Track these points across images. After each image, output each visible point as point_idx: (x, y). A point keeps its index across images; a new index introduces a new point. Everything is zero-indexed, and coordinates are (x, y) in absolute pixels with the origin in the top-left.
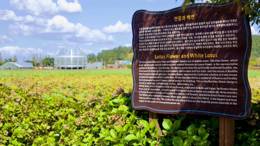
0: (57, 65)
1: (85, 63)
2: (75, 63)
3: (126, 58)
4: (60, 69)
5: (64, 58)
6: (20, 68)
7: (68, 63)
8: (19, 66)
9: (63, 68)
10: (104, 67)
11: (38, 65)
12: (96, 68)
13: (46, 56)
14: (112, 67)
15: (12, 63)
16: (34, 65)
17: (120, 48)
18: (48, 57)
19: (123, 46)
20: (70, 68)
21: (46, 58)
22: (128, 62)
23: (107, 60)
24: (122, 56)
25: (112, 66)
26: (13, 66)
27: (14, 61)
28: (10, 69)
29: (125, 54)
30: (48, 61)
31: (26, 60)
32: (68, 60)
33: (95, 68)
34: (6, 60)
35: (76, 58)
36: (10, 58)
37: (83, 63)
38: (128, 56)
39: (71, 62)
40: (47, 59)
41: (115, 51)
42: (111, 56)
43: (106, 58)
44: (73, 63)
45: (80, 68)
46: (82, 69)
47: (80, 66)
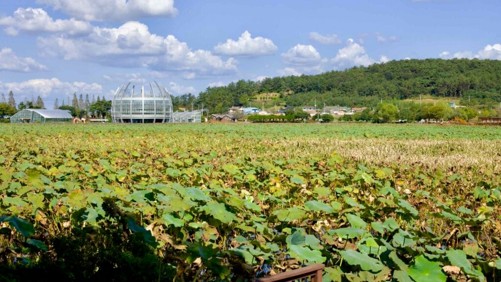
0: (116, 114)
1: (168, 112)
2: (148, 112)
3: (250, 103)
4: (122, 121)
5: (129, 101)
6: (48, 120)
7: (136, 111)
8: (46, 116)
9: (127, 121)
10: (206, 120)
11: (82, 114)
12: (190, 120)
13: (98, 98)
14: (220, 119)
15: (31, 110)
16: (74, 115)
17: (240, 83)
18: (101, 99)
19: (246, 80)
20: (139, 121)
21: (99, 101)
22: (255, 110)
23: (214, 106)
24: (245, 98)
25: (221, 116)
26: (33, 115)
27: (37, 108)
28: (28, 121)
29: (249, 95)
30: (103, 107)
31: (60, 105)
32: (137, 105)
33: (187, 121)
34: (22, 104)
35: (152, 102)
36: (30, 101)
37: (164, 111)
38: (256, 99)
39: (142, 110)
40: (99, 103)
41: (231, 88)
42: (220, 99)
43: (212, 103)
44: (146, 112)
45: (159, 121)
46: (163, 122)
47: (159, 116)
